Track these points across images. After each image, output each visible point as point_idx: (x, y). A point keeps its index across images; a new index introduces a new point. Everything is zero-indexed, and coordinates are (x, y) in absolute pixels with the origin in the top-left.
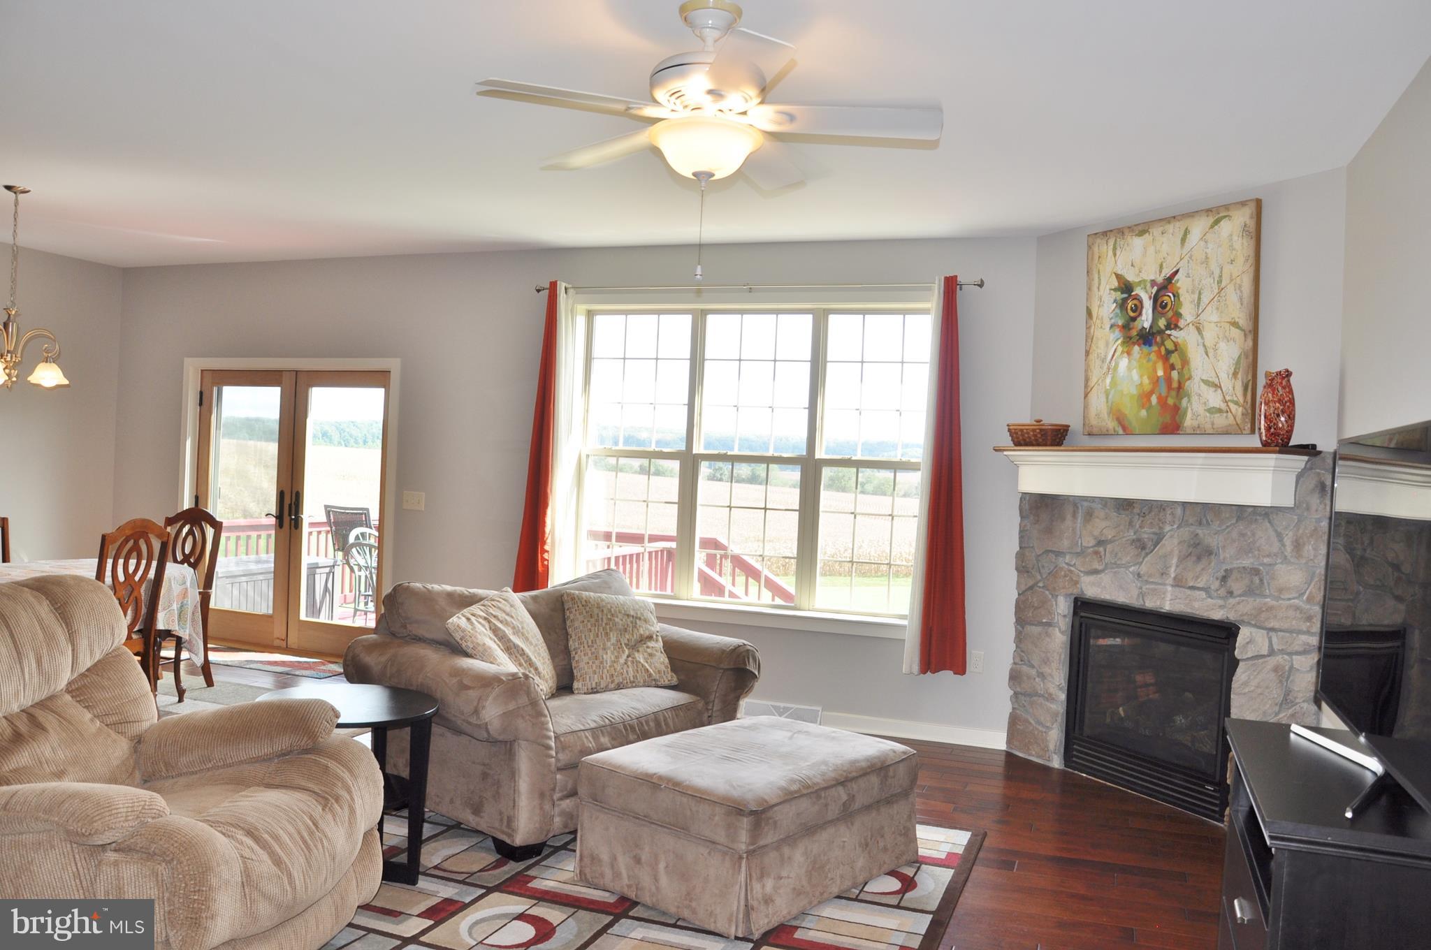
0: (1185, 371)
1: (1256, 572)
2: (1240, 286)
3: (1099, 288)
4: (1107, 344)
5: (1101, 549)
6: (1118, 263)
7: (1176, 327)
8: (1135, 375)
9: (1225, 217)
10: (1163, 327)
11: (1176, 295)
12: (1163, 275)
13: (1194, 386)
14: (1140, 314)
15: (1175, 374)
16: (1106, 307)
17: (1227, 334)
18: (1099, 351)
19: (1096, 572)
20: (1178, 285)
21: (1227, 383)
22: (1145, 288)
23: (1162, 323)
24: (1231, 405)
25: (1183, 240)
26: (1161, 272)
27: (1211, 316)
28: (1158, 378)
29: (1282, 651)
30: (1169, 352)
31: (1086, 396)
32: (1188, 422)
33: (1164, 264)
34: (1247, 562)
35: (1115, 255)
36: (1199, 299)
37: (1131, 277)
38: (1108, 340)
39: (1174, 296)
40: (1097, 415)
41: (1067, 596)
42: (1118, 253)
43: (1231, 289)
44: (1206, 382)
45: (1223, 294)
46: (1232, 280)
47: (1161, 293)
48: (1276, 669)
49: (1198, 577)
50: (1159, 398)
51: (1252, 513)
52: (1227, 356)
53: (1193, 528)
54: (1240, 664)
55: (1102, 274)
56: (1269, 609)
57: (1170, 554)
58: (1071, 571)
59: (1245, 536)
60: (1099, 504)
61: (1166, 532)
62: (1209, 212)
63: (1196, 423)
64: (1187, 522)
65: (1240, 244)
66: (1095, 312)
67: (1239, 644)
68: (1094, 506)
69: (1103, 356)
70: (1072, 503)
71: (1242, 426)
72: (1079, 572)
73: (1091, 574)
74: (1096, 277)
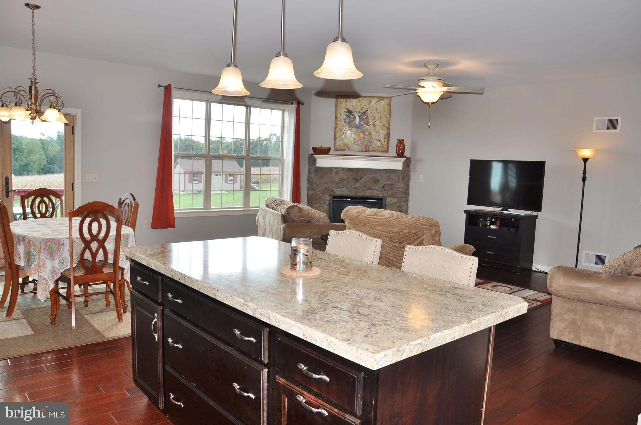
0: (370, 136)
1: (392, 185)
2: (386, 118)
3: (340, 111)
4: (343, 126)
5: (342, 181)
6: (347, 105)
7: (367, 125)
8: (353, 136)
9: (382, 100)
10: (362, 124)
11: (367, 117)
14: (355, 120)
15: (366, 137)
16: (343, 116)
17: (383, 128)
19: (341, 187)
20: (368, 114)
21: (382, 140)
22: (357, 113)
24: (384, 146)
25: (370, 103)
27: (378, 123)
28: (361, 137)
29: (398, 202)
30: (365, 131)
31: (335, 140)
33: (363, 108)
34: (389, 183)
35: (346, 103)
36: (374, 119)
40: (339, 145)
41: (329, 195)
43: (384, 118)
44: (377, 140)
45: (381, 118)
46: (384, 115)
47: (362, 115)
48: (398, 206)
49: (375, 187)
50: (361, 142)
51: (389, 171)
52: (383, 133)
53: (372, 175)
54: (388, 206)
55: (341, 107)
56: (395, 193)
57: (367, 182)
58: (330, 188)
59: (388, 176)
60: (340, 170)
61: (364, 176)
62: (377, 97)
63: (373, 149)
64: (371, 174)
65: (386, 107)
66: (338, 117)
67: (387, 202)
68: (338, 170)
69: (341, 129)
70: (331, 169)
71: (387, 150)
72: (334, 188)
73: (338, 188)
74: (339, 107)
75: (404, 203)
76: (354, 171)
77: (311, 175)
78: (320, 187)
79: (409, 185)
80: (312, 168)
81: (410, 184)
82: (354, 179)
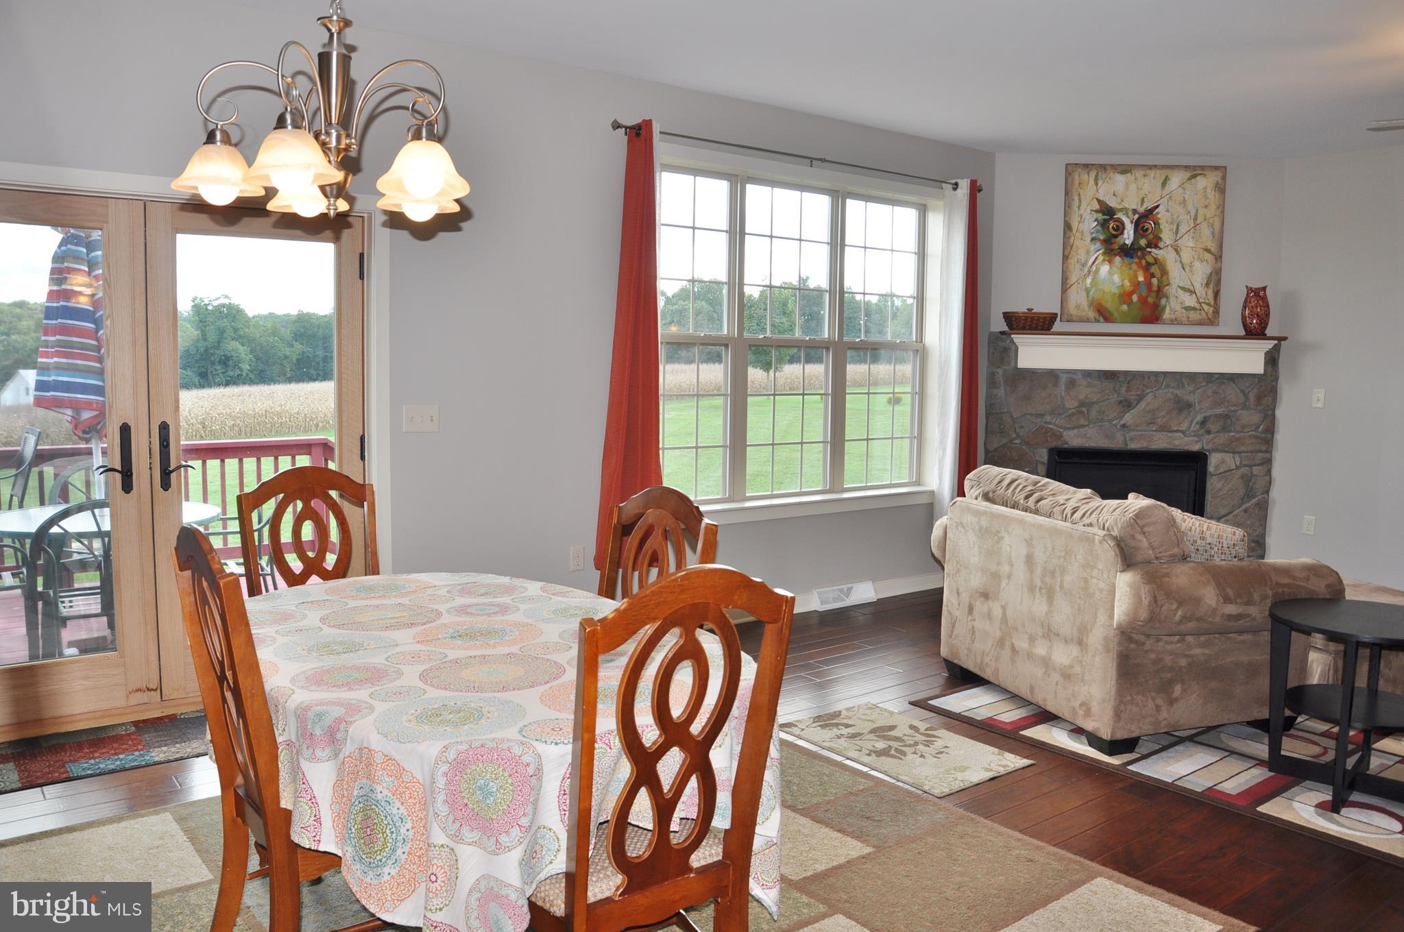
0: (1164, 278)
1: (1226, 416)
2: (1212, 225)
3: (1079, 207)
4: (1088, 252)
5: (1084, 409)
6: (1100, 191)
7: (1156, 246)
8: (1116, 278)
9: (1201, 174)
10: (1144, 245)
11: (1157, 223)
12: (1145, 206)
13: (1172, 290)
14: (1122, 233)
15: (1155, 281)
16: (1087, 223)
17: (1201, 257)
18: (1079, 257)
19: (1082, 426)
20: (1159, 216)
21: (1200, 290)
22: (1127, 214)
23: (1143, 242)
24: (1204, 306)
25: (1164, 184)
26: (1142, 204)
27: (1187, 243)
28: (1139, 282)
29: (1245, 466)
30: (1149, 265)
31: (1064, 290)
32: (1167, 315)
33: (1146, 199)
34: (1219, 411)
35: (1097, 184)
36: (1177, 229)
37: (1113, 203)
38: (1089, 251)
39: (1155, 224)
40: (1078, 307)
41: (1046, 448)
42: (1100, 183)
43: (1204, 226)
44: (1183, 289)
45: (1198, 228)
46: (1205, 219)
47: (1143, 220)
48: (1242, 477)
49: (1180, 423)
50: (1140, 297)
51: (1218, 378)
52: (1201, 272)
53: (1171, 390)
54: (1214, 477)
55: (1082, 197)
56: (1238, 439)
57: (1158, 409)
58: (1051, 429)
59: (1217, 393)
60: (1080, 376)
61: (1147, 394)
62: (1187, 168)
63: (1173, 317)
64: (1168, 386)
65: (1212, 196)
66: (1075, 226)
67: (1213, 465)
68: (1075, 377)
69: (1083, 261)
70: (1053, 375)
71: (1213, 320)
72: (1061, 427)
73: (1073, 428)
74: (1076, 198)
75: (1260, 468)
76: (1120, 379)
77: (995, 391)
78: (1022, 427)
79: (1273, 416)
80: (1000, 371)
81: (1278, 413)
82: (1120, 402)
